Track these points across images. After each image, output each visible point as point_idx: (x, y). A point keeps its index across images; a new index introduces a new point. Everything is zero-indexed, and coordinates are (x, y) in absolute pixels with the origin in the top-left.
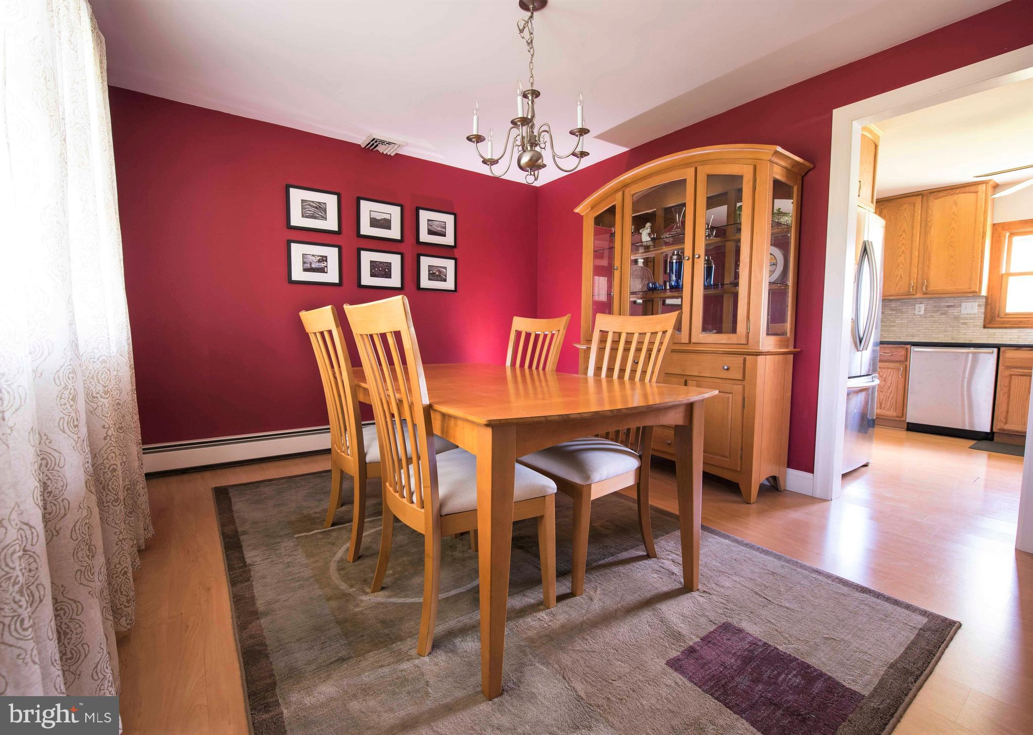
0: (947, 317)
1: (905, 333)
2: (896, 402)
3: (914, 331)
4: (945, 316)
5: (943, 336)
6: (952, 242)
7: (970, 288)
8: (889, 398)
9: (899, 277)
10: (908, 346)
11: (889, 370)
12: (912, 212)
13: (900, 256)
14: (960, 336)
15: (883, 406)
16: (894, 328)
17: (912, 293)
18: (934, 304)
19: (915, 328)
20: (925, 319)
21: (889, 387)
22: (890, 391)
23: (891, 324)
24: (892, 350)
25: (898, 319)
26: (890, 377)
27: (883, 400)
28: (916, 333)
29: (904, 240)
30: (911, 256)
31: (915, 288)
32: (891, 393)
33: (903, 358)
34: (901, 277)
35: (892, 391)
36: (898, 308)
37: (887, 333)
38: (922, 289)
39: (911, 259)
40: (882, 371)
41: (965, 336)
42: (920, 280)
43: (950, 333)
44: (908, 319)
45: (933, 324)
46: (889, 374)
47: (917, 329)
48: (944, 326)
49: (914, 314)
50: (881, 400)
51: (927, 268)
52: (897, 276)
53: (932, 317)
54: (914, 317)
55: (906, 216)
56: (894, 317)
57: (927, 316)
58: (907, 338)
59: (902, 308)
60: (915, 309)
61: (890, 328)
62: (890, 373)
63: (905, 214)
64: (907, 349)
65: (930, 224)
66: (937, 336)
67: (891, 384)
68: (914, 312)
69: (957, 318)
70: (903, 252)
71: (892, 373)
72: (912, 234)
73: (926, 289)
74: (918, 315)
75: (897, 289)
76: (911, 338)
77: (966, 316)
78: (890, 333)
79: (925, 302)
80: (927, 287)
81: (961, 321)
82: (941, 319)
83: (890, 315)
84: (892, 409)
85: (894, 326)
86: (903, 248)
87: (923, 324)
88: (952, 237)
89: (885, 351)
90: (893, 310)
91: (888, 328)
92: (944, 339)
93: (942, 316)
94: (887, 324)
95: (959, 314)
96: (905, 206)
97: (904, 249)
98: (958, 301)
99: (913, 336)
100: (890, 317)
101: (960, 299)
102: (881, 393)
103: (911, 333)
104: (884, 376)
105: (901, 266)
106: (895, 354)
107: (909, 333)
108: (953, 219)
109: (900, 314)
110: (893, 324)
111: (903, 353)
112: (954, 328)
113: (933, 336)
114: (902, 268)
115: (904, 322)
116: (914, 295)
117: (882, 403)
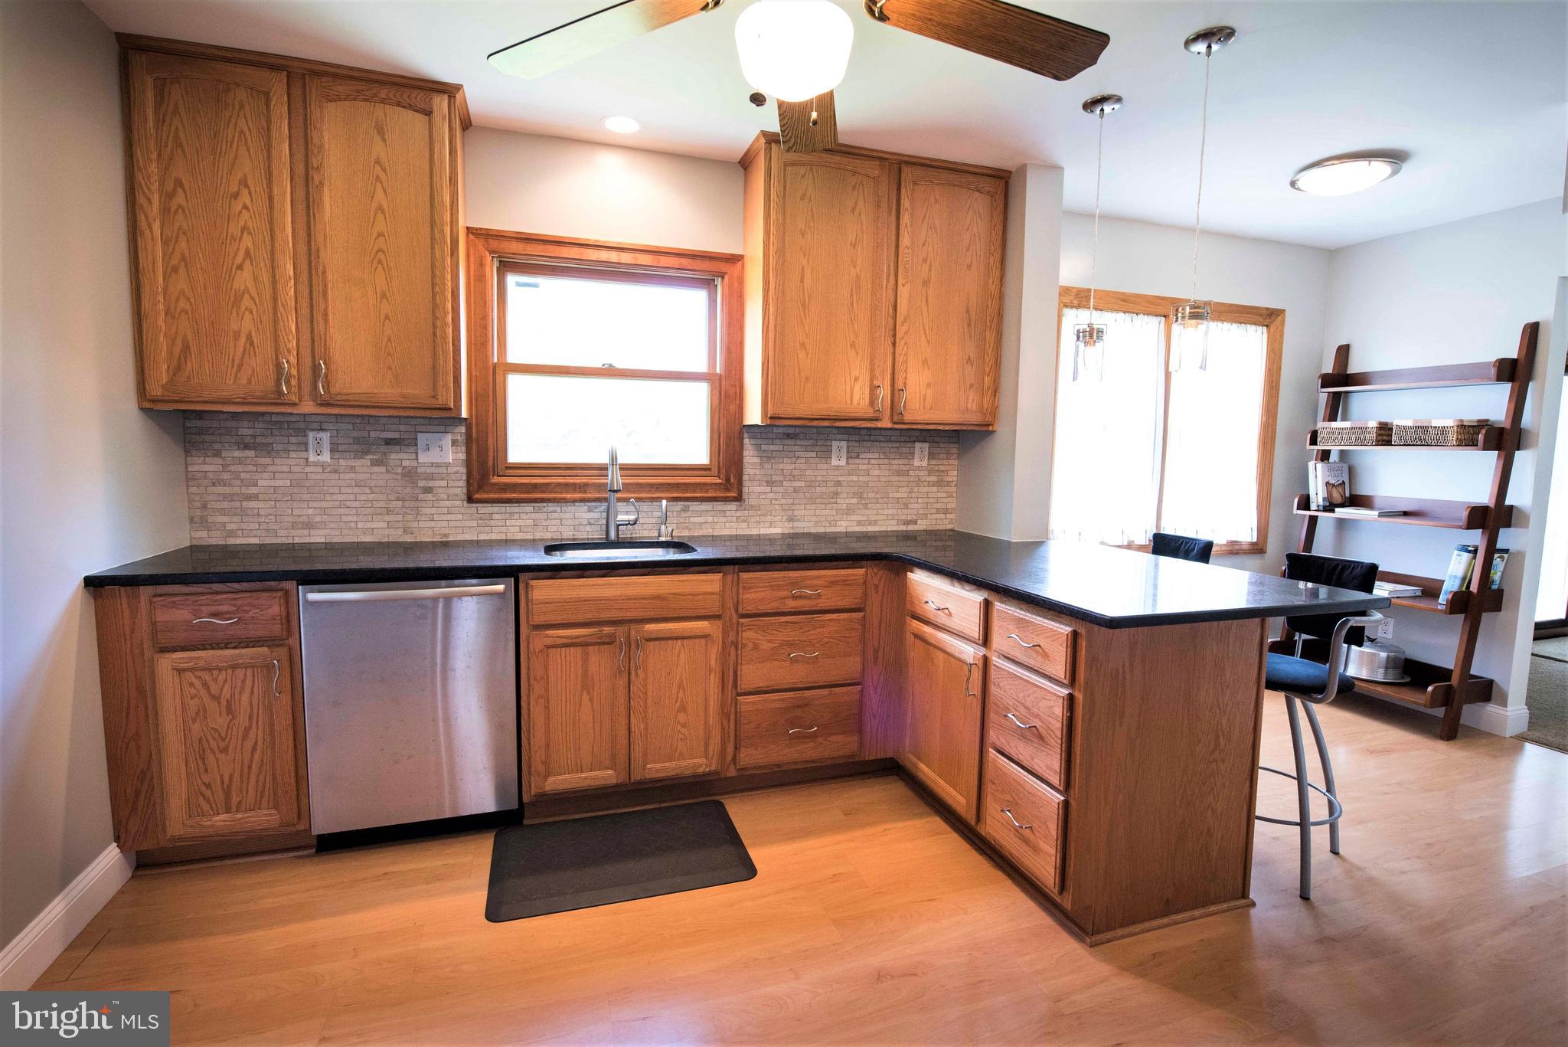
0: (388, 472)
1: (287, 519)
2: (274, 778)
3: (310, 511)
4: (382, 469)
5: (384, 525)
6: (380, 250)
7: (434, 397)
8: (250, 767)
9: (243, 340)
10: (290, 585)
11: (240, 673)
12: (263, 122)
13: (240, 267)
14: (421, 524)
15: (235, 800)
16: (252, 504)
17: (286, 399)
18: (355, 434)
19: (311, 504)
20: (337, 476)
21: (247, 731)
22: (249, 744)
23: (244, 490)
24: (239, 602)
25: (266, 475)
26: (245, 697)
27: (231, 777)
28: (317, 519)
29: (245, 215)
30: (274, 276)
31: (294, 382)
32: (254, 749)
33: (276, 629)
34: (249, 337)
35: (256, 743)
36: (259, 440)
37: (236, 519)
38: (315, 387)
39: (274, 283)
40: (215, 680)
41: (433, 524)
42: (307, 360)
43: (400, 517)
44: (291, 476)
45: (356, 490)
46: (239, 684)
47: (316, 504)
48: (384, 497)
49: (307, 459)
50: (226, 780)
51: (321, 321)
52: (237, 336)
53: (352, 469)
54: (308, 469)
55: (245, 129)
56: (251, 468)
57: (342, 469)
58: (294, 533)
59: (270, 440)
60: (306, 444)
61: (245, 504)
62: (244, 681)
63: (242, 123)
64: (287, 593)
65: (317, 179)
66: (369, 525)
67: (251, 717)
68: (304, 455)
69: (410, 475)
70: (248, 253)
71: (249, 683)
72: (271, 198)
73: (327, 388)
74: (315, 464)
75: (244, 381)
76: (306, 532)
77: (429, 470)
78: (245, 519)
79: (330, 426)
80: (327, 386)
81: (421, 484)
82: (374, 476)
83: (240, 461)
84: (264, 804)
85: (255, 497)
86: (247, 241)
87: (331, 490)
88: (380, 235)
89: (214, 609)
90: (246, 447)
91: (238, 504)
92: (387, 532)
93: (376, 469)
94: (237, 490)
95: (414, 463)
96: (241, 94)
97: (250, 245)
98: (409, 428)
99: (309, 526)
100: (240, 468)
101: (413, 422)
102: (222, 757)
103: (305, 519)
104: (226, 693)
105: (246, 302)
106: (251, 614)
107: (297, 519)
108: (378, 179)
109: (268, 461)
110: (253, 490)
111: (276, 609)
112: (407, 504)
113: (360, 525)
114: (251, 312)
115: (281, 483)
116: (295, 404)
117: (229, 787)
